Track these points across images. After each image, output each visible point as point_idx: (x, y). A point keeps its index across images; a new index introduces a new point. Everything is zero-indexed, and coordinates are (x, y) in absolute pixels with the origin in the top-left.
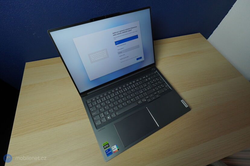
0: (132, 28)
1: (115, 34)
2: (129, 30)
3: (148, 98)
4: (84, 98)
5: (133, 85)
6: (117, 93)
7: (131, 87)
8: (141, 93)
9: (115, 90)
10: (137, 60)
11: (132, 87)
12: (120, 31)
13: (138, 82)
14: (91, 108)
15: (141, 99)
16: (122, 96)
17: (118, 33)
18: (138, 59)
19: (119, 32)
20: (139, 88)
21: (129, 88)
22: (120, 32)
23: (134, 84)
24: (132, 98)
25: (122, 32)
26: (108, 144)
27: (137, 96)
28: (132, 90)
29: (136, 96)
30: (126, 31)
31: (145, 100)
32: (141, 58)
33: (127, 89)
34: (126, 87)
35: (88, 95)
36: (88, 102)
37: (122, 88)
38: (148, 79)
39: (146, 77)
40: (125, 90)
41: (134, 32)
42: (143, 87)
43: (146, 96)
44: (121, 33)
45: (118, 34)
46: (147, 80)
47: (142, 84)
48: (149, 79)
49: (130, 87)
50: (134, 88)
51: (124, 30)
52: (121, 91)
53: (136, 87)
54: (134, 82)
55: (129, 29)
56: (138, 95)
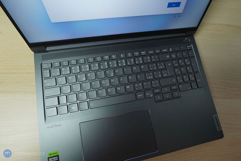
3: (158, 94)
4: (40, 55)
5: (141, 59)
6: (104, 66)
7: (135, 61)
8: (149, 80)
9: (102, 58)
10: (168, 7)
11: (137, 62)
13: (151, 55)
14: (47, 78)
15: (145, 90)
16: (112, 75)
18: (170, 5)
20: (149, 69)
21: (130, 62)
23: (143, 56)
24: (129, 83)
26: (58, 156)
27: (140, 82)
28: (134, 68)
29: (138, 81)
31: (151, 96)
32: (178, 4)
33: (126, 62)
34: (126, 58)
35: (47, 51)
36: (44, 66)
37: (118, 58)
38: (170, 57)
39: (169, 50)
40: (122, 63)
42: (157, 68)
43: (157, 88)
46: (168, 56)
47: (156, 62)
48: (174, 56)
49: (132, 60)
50: (140, 65)
52: (113, 64)
53: (144, 63)
54: (143, 53)
56: (142, 82)
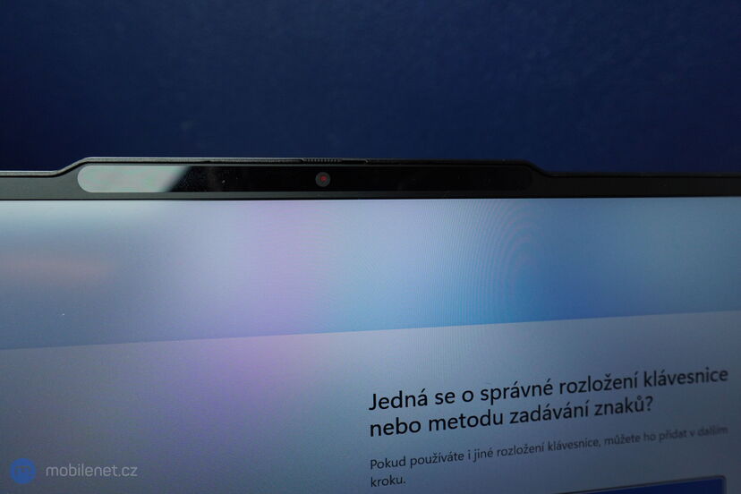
0: (663, 380)
1: (408, 414)
2: (615, 397)
12: (490, 395)
17: (447, 411)
19: (468, 396)
22: (478, 407)
25: (504, 406)
30: (577, 400)
41: (682, 434)
44: (488, 419)
45: (450, 424)
51: (546, 389)
55: (617, 383)
